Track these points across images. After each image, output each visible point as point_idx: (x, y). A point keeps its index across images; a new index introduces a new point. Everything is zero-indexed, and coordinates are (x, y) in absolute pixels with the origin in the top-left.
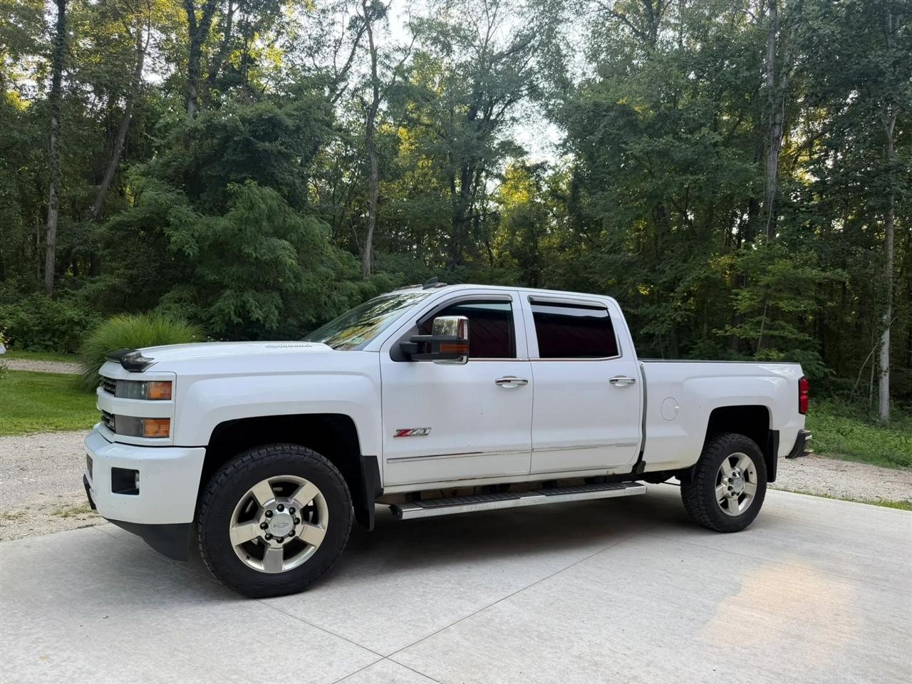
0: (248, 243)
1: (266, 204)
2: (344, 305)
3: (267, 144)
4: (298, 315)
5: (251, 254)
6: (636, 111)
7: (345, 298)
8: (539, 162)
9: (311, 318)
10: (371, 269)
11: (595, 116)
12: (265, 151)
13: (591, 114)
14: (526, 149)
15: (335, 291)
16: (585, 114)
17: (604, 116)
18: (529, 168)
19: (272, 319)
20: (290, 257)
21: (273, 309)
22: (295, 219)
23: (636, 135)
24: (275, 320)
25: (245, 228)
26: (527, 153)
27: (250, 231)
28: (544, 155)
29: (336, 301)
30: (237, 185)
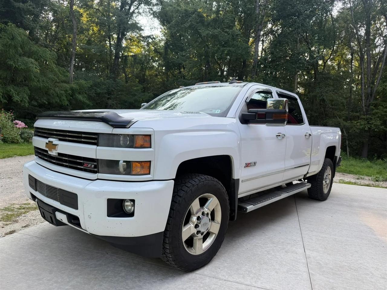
0: (10, 59)
1: (21, 38)
2: (63, 95)
3: (21, 4)
4: (37, 99)
5: (12, 65)
6: (204, 16)
7: (63, 92)
8: (149, 35)
9: (45, 101)
10: (73, 78)
11: (185, 16)
12: (19, 8)
13: (184, 14)
14: (142, 28)
15: (57, 88)
16: (181, 14)
17: (190, 16)
18: (144, 37)
19: (25, 101)
20: (36, 68)
21: (25, 96)
22: (35, 48)
23: (204, 27)
24: (27, 102)
25: (9, 50)
26: (143, 30)
27: (12, 51)
28: (151, 32)
29: (59, 93)
30: (3, 25)
